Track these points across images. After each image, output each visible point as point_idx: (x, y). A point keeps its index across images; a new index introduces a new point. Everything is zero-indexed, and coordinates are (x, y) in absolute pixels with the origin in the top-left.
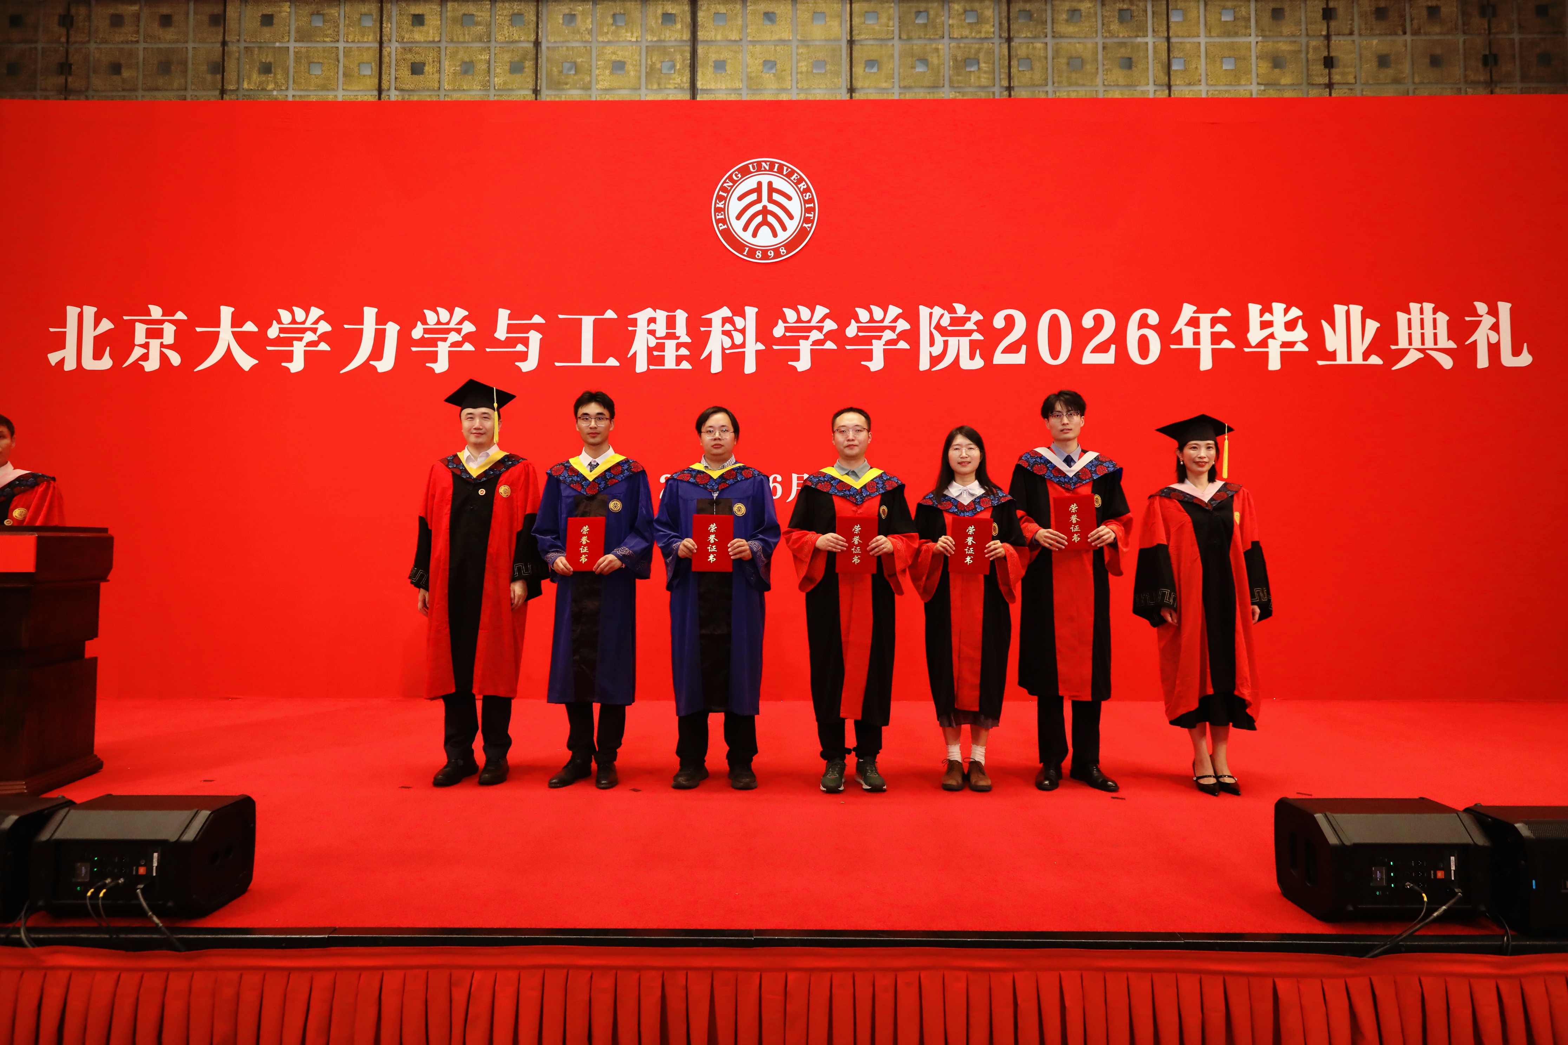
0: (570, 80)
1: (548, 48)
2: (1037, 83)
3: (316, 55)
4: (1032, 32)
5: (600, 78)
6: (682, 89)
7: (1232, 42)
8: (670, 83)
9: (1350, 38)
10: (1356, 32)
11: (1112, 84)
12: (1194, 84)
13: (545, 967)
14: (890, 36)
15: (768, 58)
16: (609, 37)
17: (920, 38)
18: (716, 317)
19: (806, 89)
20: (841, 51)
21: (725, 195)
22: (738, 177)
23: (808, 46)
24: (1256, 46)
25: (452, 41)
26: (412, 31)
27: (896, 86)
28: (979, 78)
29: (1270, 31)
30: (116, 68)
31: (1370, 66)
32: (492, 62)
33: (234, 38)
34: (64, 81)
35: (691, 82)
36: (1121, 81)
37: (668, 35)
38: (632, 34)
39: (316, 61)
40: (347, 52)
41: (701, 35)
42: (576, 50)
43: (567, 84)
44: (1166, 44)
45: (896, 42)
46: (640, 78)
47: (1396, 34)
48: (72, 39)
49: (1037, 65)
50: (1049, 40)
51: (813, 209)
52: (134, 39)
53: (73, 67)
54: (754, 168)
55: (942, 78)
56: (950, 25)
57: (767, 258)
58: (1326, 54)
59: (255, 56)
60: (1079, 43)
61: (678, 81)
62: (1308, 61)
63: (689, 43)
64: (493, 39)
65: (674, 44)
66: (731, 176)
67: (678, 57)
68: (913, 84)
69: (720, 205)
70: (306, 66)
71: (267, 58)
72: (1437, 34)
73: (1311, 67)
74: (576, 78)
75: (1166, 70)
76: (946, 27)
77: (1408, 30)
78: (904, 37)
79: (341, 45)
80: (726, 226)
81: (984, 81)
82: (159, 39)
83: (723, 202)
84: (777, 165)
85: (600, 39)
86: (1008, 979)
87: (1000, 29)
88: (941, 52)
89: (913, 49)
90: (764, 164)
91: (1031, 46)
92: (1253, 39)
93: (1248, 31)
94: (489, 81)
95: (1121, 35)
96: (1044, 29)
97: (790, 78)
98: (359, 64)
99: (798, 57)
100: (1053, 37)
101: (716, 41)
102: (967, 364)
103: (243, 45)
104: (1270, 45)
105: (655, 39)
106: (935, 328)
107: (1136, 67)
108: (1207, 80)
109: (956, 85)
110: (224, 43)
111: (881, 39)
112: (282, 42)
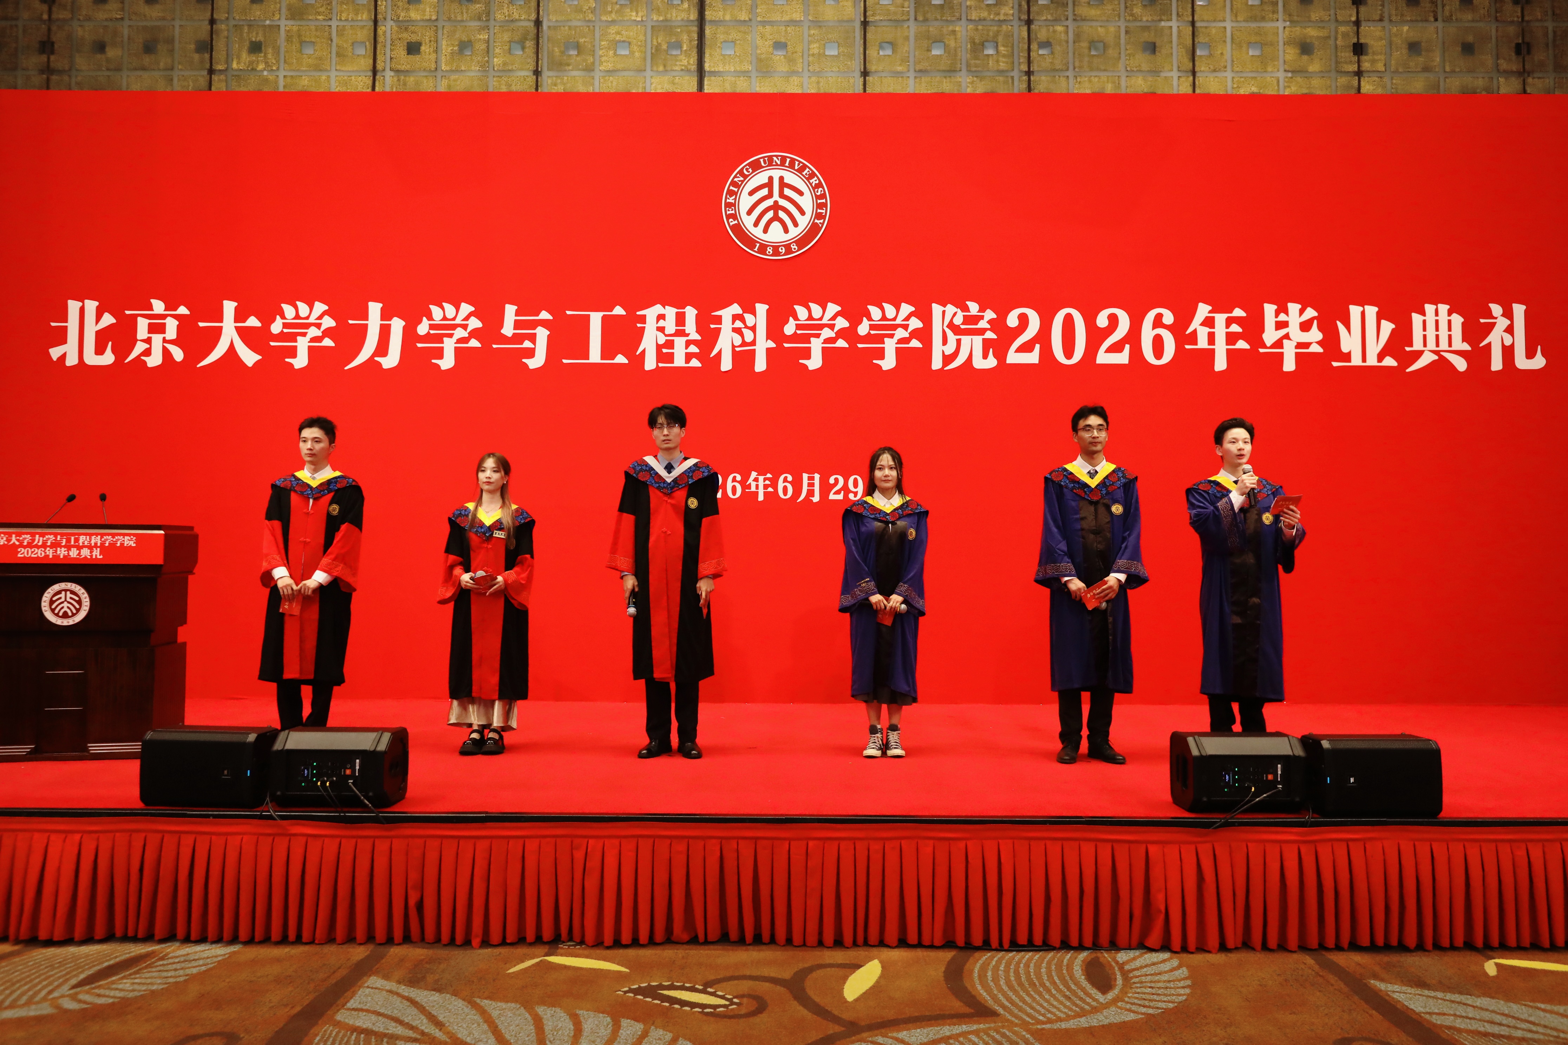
0: (572, 61)
1: (549, 27)
2: (1057, 67)
3: (308, 33)
4: (1052, 14)
5: (603, 59)
6: (689, 71)
7: (1259, 27)
8: (676, 65)
9: (1380, 24)
10: (1386, 18)
11: (1135, 69)
12: (1220, 70)
13: (638, 836)
14: (905, 18)
15: (778, 40)
16: (613, 16)
17: (936, 20)
18: (727, 313)
19: (818, 72)
20: (854, 32)
21: (736, 190)
22: (749, 172)
23: (820, 27)
24: (1284, 32)
25: (449, 19)
26: (408, 10)
27: (912, 70)
28: (998, 61)
29: (1298, 16)
30: (100, 47)
31: (1400, 54)
32: (491, 41)
33: (224, 16)
34: (46, 60)
35: (698, 64)
36: (1145, 67)
37: (674, 15)
38: (637, 13)
39: (308, 40)
40: (341, 32)
41: (709, 14)
42: (578, 29)
43: (568, 65)
44: (1191, 28)
45: (912, 23)
46: (645, 59)
47: (1427, 21)
48: (54, 16)
49: (1058, 49)
50: (1069, 23)
51: (825, 205)
52: (118, 17)
53: (56, 46)
54: (765, 163)
55: (959, 62)
56: (967, 7)
57: (779, 254)
58: (1355, 40)
59: (245, 34)
60: (1101, 26)
61: (685, 62)
62: (1336, 47)
63: (696, 23)
64: (492, 17)
65: (680, 24)
66: (741, 171)
67: (685, 37)
68: (929, 68)
69: (731, 200)
70: (298, 45)
71: (256, 37)
72: (1469, 21)
73: (1339, 54)
74: (578, 59)
75: (1190, 56)
76: (964, 8)
77: (1440, 19)
78: (920, 18)
79: (334, 24)
80: (736, 222)
81: (1002, 66)
82: (145, 16)
83: (734, 197)
84: (788, 160)
85: (604, 18)
86: (962, 845)
87: (1020, 11)
88: (959, 35)
89: (929, 31)
90: (775, 158)
91: (1051, 30)
92: (1280, 24)
93: (1275, 16)
94: (488, 62)
95: (1144, 19)
96: (1065, 11)
97: (801, 60)
98: (353, 43)
99: (810, 39)
100: (1074, 20)
101: (725, 21)
102: (979, 363)
103: (232, 23)
104: (1298, 31)
105: (661, 18)
106: (947, 327)
107: (1159, 52)
108: (1232, 66)
109: (974, 69)
110: (212, 22)
111: (896, 21)
112: (273, 20)
